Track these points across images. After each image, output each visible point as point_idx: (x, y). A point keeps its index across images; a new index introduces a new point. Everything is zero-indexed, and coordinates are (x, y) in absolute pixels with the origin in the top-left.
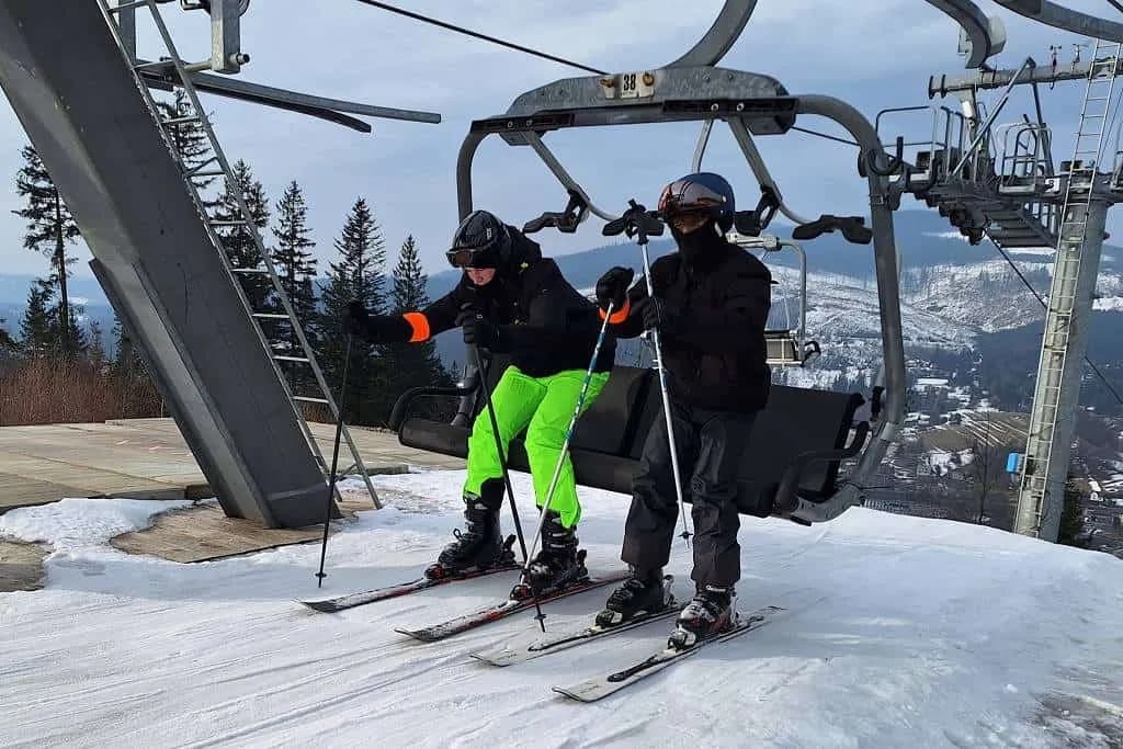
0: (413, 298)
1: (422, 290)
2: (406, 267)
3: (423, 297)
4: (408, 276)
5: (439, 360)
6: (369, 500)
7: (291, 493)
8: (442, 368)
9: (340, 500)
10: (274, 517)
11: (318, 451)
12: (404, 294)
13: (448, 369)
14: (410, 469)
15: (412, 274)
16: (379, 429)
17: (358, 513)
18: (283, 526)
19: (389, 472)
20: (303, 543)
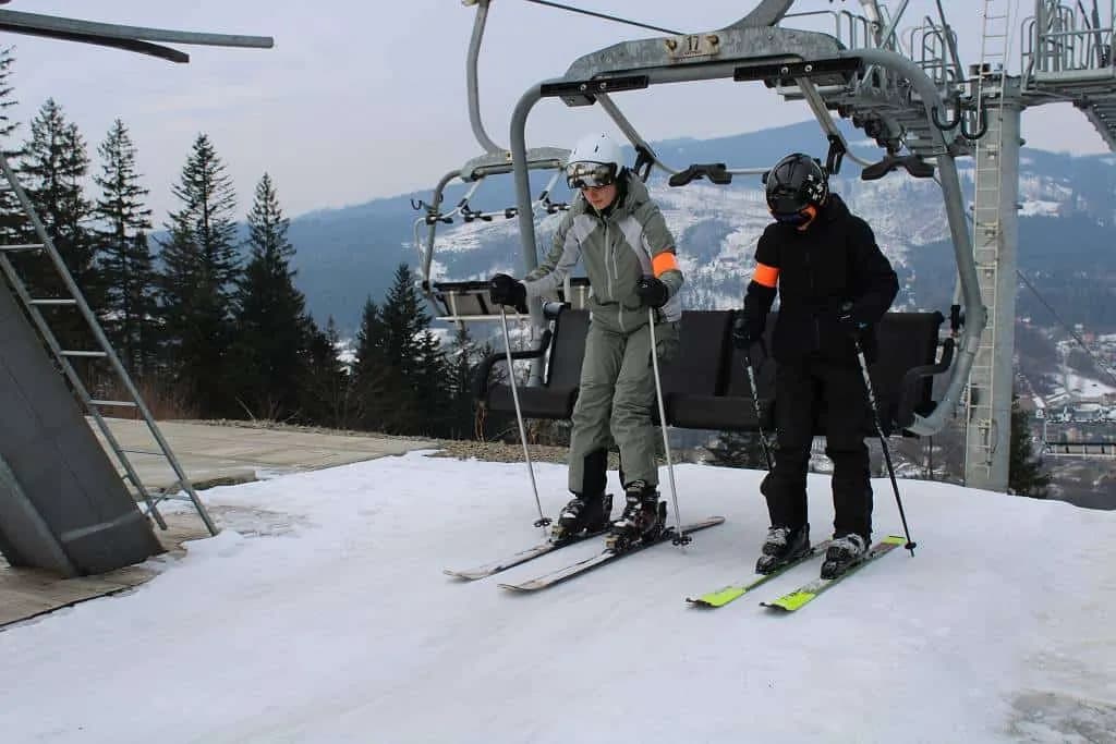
0: (273, 247)
1: (283, 237)
2: (263, 210)
3: (287, 243)
4: (266, 220)
5: (310, 319)
6: (200, 525)
7: (95, 529)
8: (314, 328)
9: (164, 527)
10: (73, 561)
11: (128, 468)
12: (263, 243)
13: (322, 328)
14: (257, 475)
15: (271, 218)
16: (221, 422)
17: (185, 544)
18: (83, 573)
19: (230, 482)
20: (110, 594)
